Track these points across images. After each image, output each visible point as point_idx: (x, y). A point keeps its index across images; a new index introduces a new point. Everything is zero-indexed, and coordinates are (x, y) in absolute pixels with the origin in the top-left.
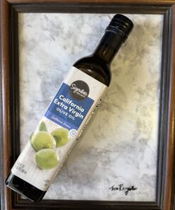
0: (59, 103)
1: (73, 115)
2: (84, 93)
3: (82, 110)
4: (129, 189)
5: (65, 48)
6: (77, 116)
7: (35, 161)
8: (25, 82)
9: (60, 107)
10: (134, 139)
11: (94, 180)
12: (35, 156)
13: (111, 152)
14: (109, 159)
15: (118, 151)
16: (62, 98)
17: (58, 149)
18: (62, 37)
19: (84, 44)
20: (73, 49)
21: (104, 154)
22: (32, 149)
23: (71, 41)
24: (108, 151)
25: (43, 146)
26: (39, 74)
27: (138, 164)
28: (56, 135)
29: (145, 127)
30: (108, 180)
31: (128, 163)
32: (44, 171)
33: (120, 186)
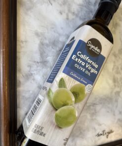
0: (77, 59)
1: (89, 71)
2: (98, 50)
3: (96, 66)
4: (109, 133)
5: (61, 13)
6: (92, 71)
7: (54, 121)
8: (22, 42)
9: (78, 64)
10: (112, 93)
11: (84, 131)
12: (54, 115)
13: (97, 104)
14: (95, 110)
15: (101, 103)
16: (79, 54)
17: (77, 105)
18: (58, 3)
19: (76, 12)
20: (67, 15)
21: (92, 107)
22: (52, 108)
23: (66, 8)
24: (94, 104)
25: (62, 104)
26: (37, 34)
27: (114, 112)
28: (75, 91)
29: (118, 82)
30: (95, 129)
31: (108, 112)
32: (63, 129)
33: (104, 131)
